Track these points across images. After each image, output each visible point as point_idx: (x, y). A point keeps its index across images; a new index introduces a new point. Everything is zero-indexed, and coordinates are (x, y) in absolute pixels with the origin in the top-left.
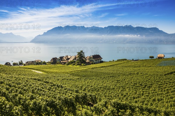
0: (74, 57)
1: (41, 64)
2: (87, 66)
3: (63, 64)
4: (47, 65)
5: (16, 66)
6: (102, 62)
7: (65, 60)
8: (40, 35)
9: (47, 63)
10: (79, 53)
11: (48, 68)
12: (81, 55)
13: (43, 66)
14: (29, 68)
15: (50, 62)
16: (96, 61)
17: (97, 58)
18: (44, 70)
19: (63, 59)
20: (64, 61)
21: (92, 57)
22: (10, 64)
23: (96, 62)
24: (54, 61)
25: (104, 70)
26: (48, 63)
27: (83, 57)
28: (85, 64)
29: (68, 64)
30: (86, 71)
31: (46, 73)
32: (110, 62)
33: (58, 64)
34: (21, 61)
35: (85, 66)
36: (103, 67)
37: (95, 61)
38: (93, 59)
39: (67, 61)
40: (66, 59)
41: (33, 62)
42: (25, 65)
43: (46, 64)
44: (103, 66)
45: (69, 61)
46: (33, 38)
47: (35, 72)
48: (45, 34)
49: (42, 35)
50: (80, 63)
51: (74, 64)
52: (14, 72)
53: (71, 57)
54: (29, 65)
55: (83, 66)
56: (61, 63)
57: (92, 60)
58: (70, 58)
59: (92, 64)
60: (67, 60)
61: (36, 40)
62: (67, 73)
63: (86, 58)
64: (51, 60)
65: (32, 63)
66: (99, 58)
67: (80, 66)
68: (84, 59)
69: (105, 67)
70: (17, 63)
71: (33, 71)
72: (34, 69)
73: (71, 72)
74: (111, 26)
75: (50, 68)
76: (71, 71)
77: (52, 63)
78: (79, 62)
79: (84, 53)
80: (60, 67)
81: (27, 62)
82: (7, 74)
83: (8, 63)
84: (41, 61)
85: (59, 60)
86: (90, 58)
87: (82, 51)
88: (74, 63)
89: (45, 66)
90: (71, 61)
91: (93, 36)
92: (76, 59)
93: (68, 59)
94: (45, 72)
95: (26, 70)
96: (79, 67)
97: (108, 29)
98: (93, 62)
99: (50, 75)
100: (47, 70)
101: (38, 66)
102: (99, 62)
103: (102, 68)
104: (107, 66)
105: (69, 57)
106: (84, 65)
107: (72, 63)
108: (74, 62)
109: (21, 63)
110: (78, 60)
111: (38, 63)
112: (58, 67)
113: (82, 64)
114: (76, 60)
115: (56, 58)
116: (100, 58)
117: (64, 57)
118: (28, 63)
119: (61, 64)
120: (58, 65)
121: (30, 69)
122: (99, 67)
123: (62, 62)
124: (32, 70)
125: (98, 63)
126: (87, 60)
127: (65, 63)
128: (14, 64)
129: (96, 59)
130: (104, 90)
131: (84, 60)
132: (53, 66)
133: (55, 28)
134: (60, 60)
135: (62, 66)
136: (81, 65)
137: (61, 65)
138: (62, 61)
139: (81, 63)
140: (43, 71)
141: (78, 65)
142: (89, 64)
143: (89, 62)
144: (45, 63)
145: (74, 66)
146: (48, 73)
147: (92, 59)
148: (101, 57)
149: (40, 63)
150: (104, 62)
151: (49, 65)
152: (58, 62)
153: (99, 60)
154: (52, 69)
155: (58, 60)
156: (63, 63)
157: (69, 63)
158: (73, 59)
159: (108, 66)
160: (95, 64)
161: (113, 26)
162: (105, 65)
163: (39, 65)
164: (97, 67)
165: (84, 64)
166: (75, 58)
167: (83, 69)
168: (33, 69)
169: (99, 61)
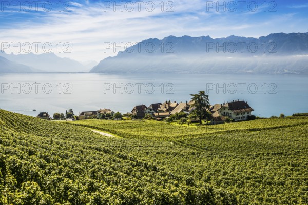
0: (185, 105)
1: (111, 118)
2: (215, 126)
3: (158, 119)
4: (125, 120)
5: (58, 121)
6: (252, 118)
7: (163, 112)
8: (110, 58)
9: (125, 115)
10: (195, 95)
11: (126, 127)
12: (200, 100)
13: (114, 122)
14: (85, 126)
15: (131, 115)
16: (237, 114)
17: (239, 109)
18: (118, 130)
19: (159, 109)
20: (160, 114)
21: (227, 105)
22: (47, 115)
23: (237, 118)
24: (140, 113)
25: (257, 138)
26: (127, 115)
27: (205, 105)
28: (209, 122)
29: (170, 121)
30: (211, 137)
31: (120, 138)
32: (272, 120)
33: (147, 118)
34: (71, 110)
35: (210, 126)
36: (254, 130)
37: (234, 116)
38: (230, 112)
39: (168, 113)
40: (165, 109)
41: (94, 113)
42: (77, 119)
43: (122, 119)
44: (255, 127)
45: (173, 113)
46: (97, 64)
47: (99, 134)
48: (121, 54)
49: (115, 57)
50: (198, 119)
51: (184, 121)
52: (55, 133)
53: (177, 104)
54: (86, 119)
55: (206, 126)
56: (155, 118)
57: (228, 113)
58: (174, 107)
59: (228, 121)
60: (167, 111)
61: (101, 69)
62: (168, 139)
63: (213, 107)
64: (134, 110)
65: (93, 115)
66: (244, 108)
67: (198, 125)
68: (207, 110)
69: (258, 130)
70: (62, 114)
71: (96, 131)
72: (97, 128)
73: (177, 137)
74: (278, 34)
75: (130, 127)
76: (177, 135)
77: (136, 117)
78: (195, 117)
79: (208, 96)
80: (153, 125)
81: (82, 114)
82: (41, 135)
83: (45, 115)
84: (112, 111)
85: (151, 110)
86: (223, 108)
87: (202, 93)
88: (184, 118)
89: (119, 122)
90: (177, 114)
91: (230, 58)
92: (190, 109)
93: (171, 109)
94: (119, 134)
95: (80, 128)
96: (196, 127)
97: (270, 41)
98: (230, 117)
99: (130, 143)
100: (123, 131)
101: (104, 122)
102: (244, 117)
103: (252, 132)
104: (264, 129)
105: (173, 105)
106: (207, 124)
107: (181, 117)
108: (185, 116)
109: (70, 115)
110: (193, 111)
111: (105, 116)
112: (147, 125)
113: (203, 122)
114: (188, 113)
115: (145, 106)
116: (248, 109)
117: (161, 104)
118: (85, 115)
119: (155, 119)
120: (148, 122)
121: (88, 126)
122: (245, 130)
123: (156, 114)
124: (92, 130)
125: (241, 121)
126: (214, 112)
127: (162, 118)
128: (57, 117)
129: (238, 111)
130: (257, 183)
131: (209, 111)
132: (137, 122)
134: (153, 111)
135: (156, 125)
136: (201, 123)
137: (155, 122)
138: (156, 112)
139: (201, 119)
140: (115, 133)
141: (193, 122)
142: (218, 121)
143: (219, 118)
144: (119, 116)
145: (184, 125)
146: (125, 137)
147: (227, 111)
148: (248, 107)
149: (110, 116)
150: (258, 118)
151: (128, 120)
152: (148, 114)
153: (244, 113)
154: (133, 130)
155: (148, 110)
156: (159, 116)
157: (173, 117)
158: (183, 110)
159: (268, 129)
160: (233, 121)
161: (282, 34)
162: (261, 127)
163: (107, 119)
164: (239, 129)
165: (209, 120)
166: (187, 108)
167: (204, 131)
168: (94, 128)
169: (246, 115)
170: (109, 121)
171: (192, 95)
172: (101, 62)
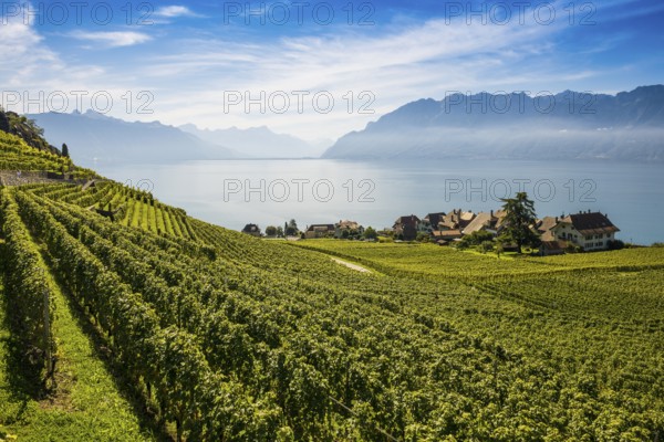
0: (489, 218)
1: (358, 238)
2: (548, 259)
3: (442, 241)
4: (382, 242)
5: (275, 240)
6: (616, 246)
7: (449, 228)
8: (354, 133)
9: (382, 233)
10: (509, 201)
11: (387, 255)
12: (519, 210)
13: (366, 244)
14: (320, 250)
15: (392, 233)
16: (589, 238)
17: (591, 229)
18: (376, 261)
19: (441, 223)
20: (445, 233)
21: (569, 220)
22: (257, 228)
23: (588, 245)
24: (408, 229)
25: (634, 285)
26: (384, 233)
27: (526, 218)
28: (536, 251)
29: (464, 245)
30: (547, 281)
31: (382, 275)
32: (657, 250)
33: (420, 240)
34: (293, 222)
35: (537, 259)
36: (625, 269)
37: (582, 241)
38: (574, 232)
39: (457, 232)
40: (452, 225)
41: (330, 227)
42: (303, 236)
43: (377, 240)
44: (627, 263)
45: (468, 231)
46: (332, 145)
47: (345, 267)
48: (372, 127)
49: (362, 132)
50: (514, 244)
51: (489, 248)
52: (277, 263)
53: (474, 216)
54: (317, 237)
55: (531, 259)
56: (435, 240)
57: (570, 235)
58: (468, 222)
59: (571, 250)
60: (457, 227)
61: (342, 152)
62: (466, 282)
63: (541, 223)
64: (397, 223)
65: (329, 231)
66: (602, 227)
67: (515, 256)
68: (531, 226)
69: (635, 269)
70: (280, 229)
71: (339, 261)
72: (339, 255)
73: (482, 279)
75: (393, 255)
76: (482, 274)
77: (401, 237)
78: (508, 241)
79: (532, 202)
80: (434, 253)
81: (311, 228)
82: (258, 266)
83: (253, 228)
84: (359, 225)
85: (427, 224)
86: (560, 224)
87: (522, 197)
88: (488, 242)
89: (373, 245)
90: (475, 234)
91: (565, 131)
92: (498, 225)
93: (463, 224)
94: (379, 268)
95: (313, 255)
96: (511, 258)
97: (638, 100)
98: (575, 242)
99: (403, 286)
100: (386, 262)
101: (346, 243)
102: (601, 244)
103: (624, 274)
104: (646, 267)
105: (466, 216)
106: (533, 255)
107: (481, 240)
108: (490, 237)
109: (291, 230)
110: (502, 228)
111: (348, 233)
112: (424, 253)
113: (523, 250)
114: (495, 232)
115: (415, 217)
116: (608, 228)
117: (444, 214)
118: (316, 231)
119: (435, 242)
120: (424, 246)
121: (324, 251)
122: (608, 270)
123: (437, 233)
124: (333, 258)
125: (596, 251)
126: (543, 232)
127: (448, 240)
128: (272, 232)
129: (591, 231)
131: (533, 231)
132: (403, 246)
133: (409, 105)
134: (430, 227)
135: (439, 252)
136: (520, 251)
137: (436, 247)
138: (437, 229)
139: (520, 243)
140: (371, 265)
141: (506, 250)
142: (553, 249)
143: (554, 244)
144: (372, 235)
145: (489, 254)
146: (388, 274)
147: (568, 230)
148: (610, 224)
149: (356, 233)
150: (628, 246)
151: (388, 241)
152: (422, 233)
153: (601, 236)
154: (401, 260)
155: (421, 226)
156: (442, 237)
157: (469, 240)
158: (484, 228)
159: (655, 268)
160: (581, 250)
162: (638, 264)
163: (351, 239)
164: (595, 265)
165: (534, 248)
166: (493, 223)
167: (531, 269)
168: (334, 254)
169: (605, 239)
170: (355, 243)
171: (504, 200)
172: (339, 140)
